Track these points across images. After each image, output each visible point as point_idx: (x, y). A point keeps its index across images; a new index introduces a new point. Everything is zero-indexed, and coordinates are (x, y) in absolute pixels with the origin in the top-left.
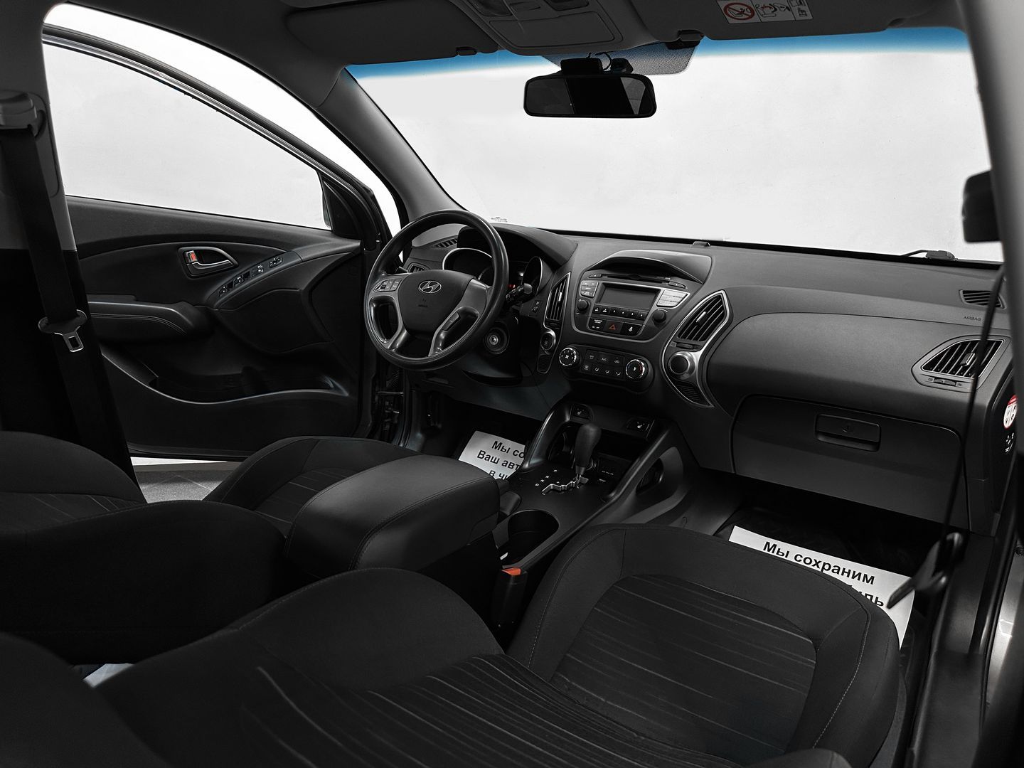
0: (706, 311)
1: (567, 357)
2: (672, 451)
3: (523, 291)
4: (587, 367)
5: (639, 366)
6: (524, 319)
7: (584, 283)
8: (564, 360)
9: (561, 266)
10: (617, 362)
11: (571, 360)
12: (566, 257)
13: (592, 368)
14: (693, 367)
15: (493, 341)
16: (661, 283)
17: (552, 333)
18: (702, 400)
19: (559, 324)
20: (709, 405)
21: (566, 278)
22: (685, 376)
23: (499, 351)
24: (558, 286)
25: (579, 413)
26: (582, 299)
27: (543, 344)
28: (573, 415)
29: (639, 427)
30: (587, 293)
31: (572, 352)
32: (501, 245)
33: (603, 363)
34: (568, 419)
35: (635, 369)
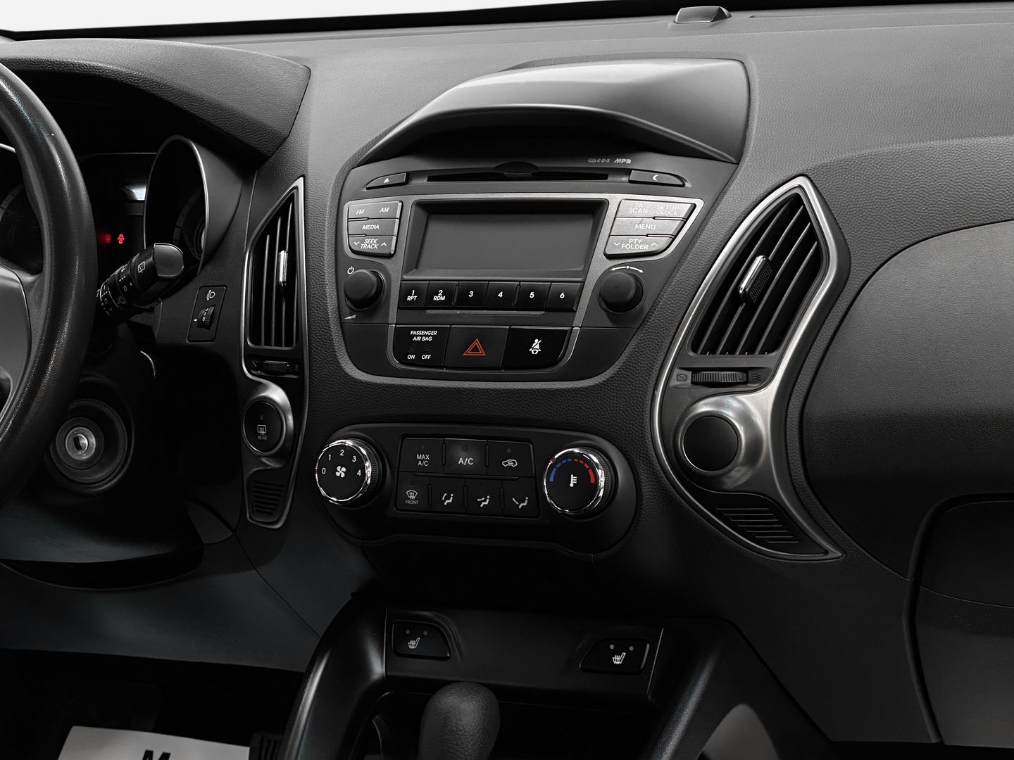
0: (764, 251)
1: (341, 472)
2: (739, 717)
3: (151, 269)
4: (412, 495)
5: (585, 471)
6: (172, 355)
7: (355, 208)
8: (333, 484)
9: (266, 158)
10: (510, 463)
11: (354, 478)
12: (276, 124)
13: (431, 497)
14: (756, 444)
15: (79, 447)
16: (604, 177)
17: (277, 394)
18: (799, 540)
19: (295, 360)
20: (826, 552)
21: (292, 199)
22: (737, 476)
23: (105, 479)
24: (270, 228)
25: (412, 645)
26: (357, 265)
27: (253, 434)
28: (394, 653)
29: (617, 660)
30: (369, 245)
31: (351, 451)
32: (50, 131)
33: (463, 475)
34: (378, 668)
35: (573, 480)
